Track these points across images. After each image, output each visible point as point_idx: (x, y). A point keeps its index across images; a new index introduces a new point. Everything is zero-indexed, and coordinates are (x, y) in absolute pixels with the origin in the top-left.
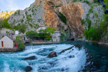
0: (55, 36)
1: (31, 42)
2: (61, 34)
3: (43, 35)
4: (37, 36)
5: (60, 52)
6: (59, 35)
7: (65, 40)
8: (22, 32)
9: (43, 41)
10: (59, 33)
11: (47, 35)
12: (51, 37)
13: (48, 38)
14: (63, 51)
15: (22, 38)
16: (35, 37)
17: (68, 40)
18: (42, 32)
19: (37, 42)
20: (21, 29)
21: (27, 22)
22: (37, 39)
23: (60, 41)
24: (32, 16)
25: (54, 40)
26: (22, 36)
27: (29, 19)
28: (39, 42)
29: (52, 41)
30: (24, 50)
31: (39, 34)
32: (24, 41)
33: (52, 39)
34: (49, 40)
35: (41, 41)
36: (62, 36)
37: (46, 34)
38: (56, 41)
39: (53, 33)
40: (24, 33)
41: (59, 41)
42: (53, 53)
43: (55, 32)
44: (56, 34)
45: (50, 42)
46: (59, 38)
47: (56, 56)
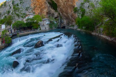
0: (43, 24)
1: (18, 34)
2: (51, 22)
3: (31, 23)
4: (24, 26)
5: (48, 41)
6: (48, 22)
7: (55, 28)
8: (9, 25)
9: (30, 31)
10: (47, 21)
11: (34, 24)
12: (39, 25)
13: (35, 27)
14: (50, 40)
15: (9, 31)
16: (22, 28)
17: (58, 28)
18: (29, 21)
19: (24, 32)
20: (8, 22)
21: (14, 12)
22: (24, 29)
23: (49, 29)
24: (19, 5)
25: (43, 28)
26: (8, 29)
27: (16, 9)
28: (26, 33)
29: (40, 30)
30: (12, 44)
31: (26, 23)
32: (11, 34)
33: (40, 28)
34: (37, 29)
35: (29, 31)
36: (51, 24)
37: (34, 22)
38: (44, 29)
39: (41, 21)
40: (11, 25)
41: (47, 29)
43: (44, 19)
44: (45, 21)
45: (38, 31)
46: (48, 26)
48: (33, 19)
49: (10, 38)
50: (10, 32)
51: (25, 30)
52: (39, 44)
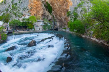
0: (38, 25)
1: (13, 32)
2: (44, 24)
3: (26, 23)
4: (20, 25)
5: (40, 41)
6: (42, 24)
7: (48, 29)
8: (6, 22)
9: (25, 31)
10: (42, 22)
11: (29, 24)
12: (34, 26)
13: (30, 27)
14: (43, 40)
15: (5, 28)
16: (18, 27)
17: (51, 30)
18: (25, 21)
19: (19, 31)
20: (5, 19)
21: (12, 11)
23: (43, 30)
24: (18, 4)
25: (37, 29)
26: (5, 26)
27: (14, 8)
28: (21, 32)
29: (35, 30)
31: (22, 22)
32: (7, 31)
33: (34, 28)
34: (31, 29)
35: (24, 31)
36: (45, 25)
37: (29, 23)
39: (36, 22)
40: (8, 23)
41: (41, 30)
42: (32, 42)
43: (39, 20)
44: (39, 23)
45: (32, 31)
46: (42, 27)
47: (35, 45)
48: (28, 20)
49: (6, 35)
50: (7, 29)
51: (20, 29)
52: (32, 44)
